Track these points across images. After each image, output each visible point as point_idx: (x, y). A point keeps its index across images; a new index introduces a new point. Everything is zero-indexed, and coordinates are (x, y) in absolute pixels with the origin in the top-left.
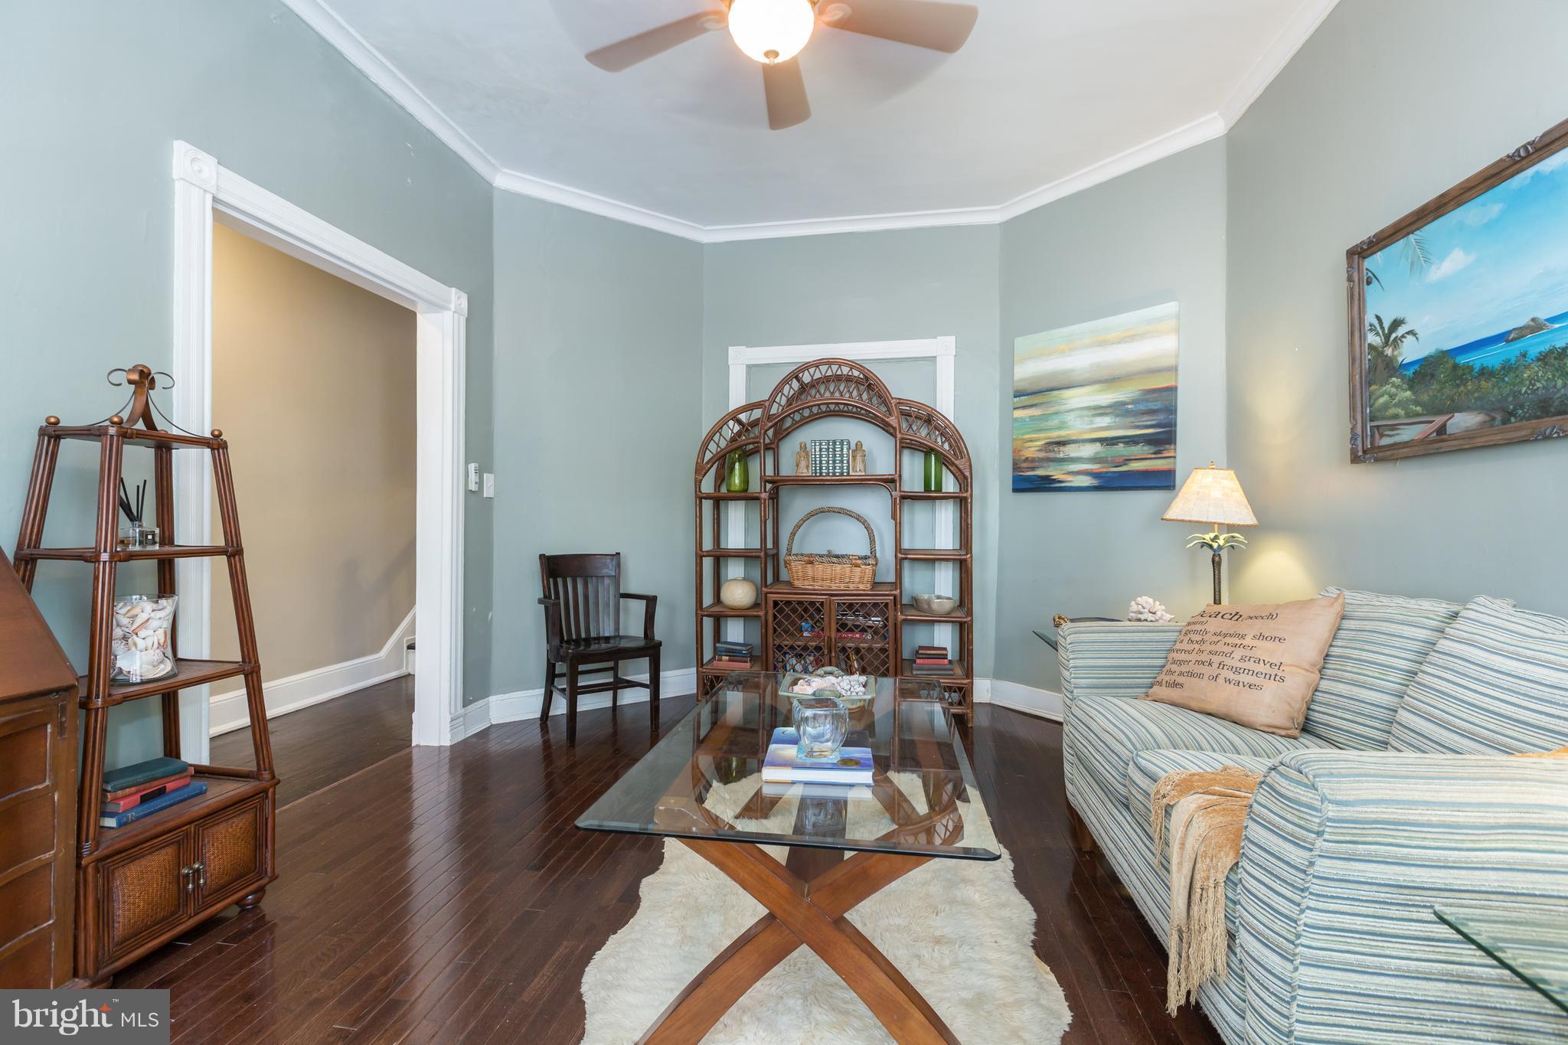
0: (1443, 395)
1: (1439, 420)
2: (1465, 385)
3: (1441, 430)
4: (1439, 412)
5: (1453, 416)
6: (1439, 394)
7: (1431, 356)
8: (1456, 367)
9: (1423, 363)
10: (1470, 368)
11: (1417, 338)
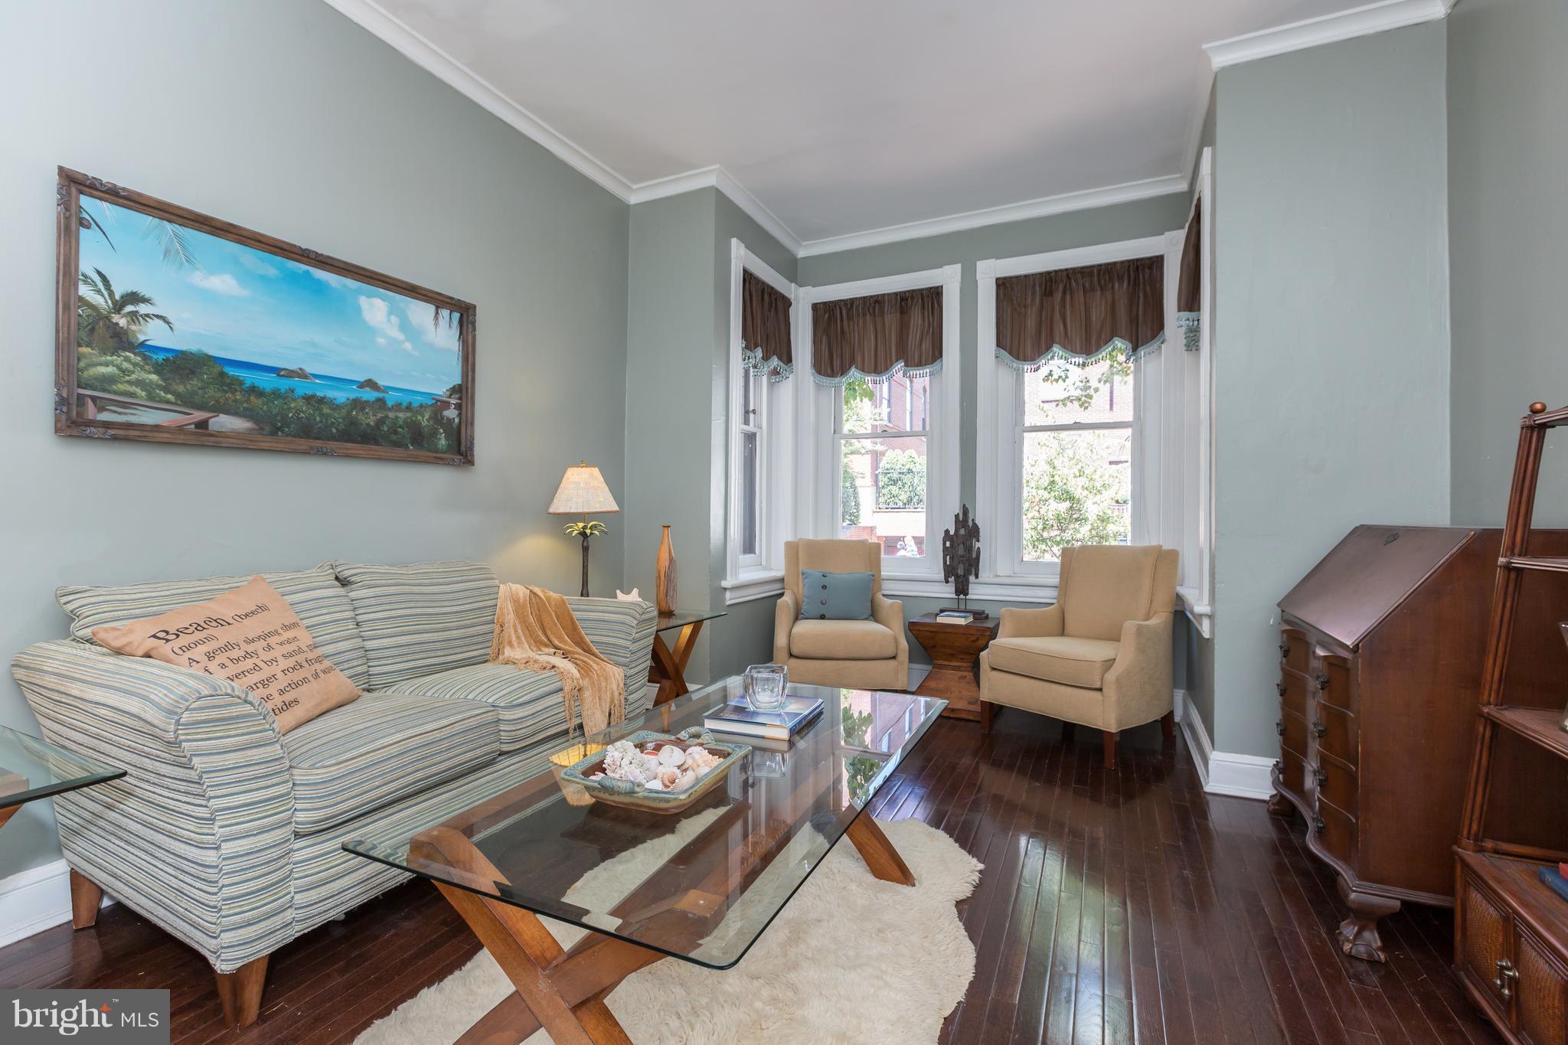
0: (206, 393)
1: (199, 415)
2: (233, 394)
3: (202, 425)
4: (201, 407)
5: (218, 416)
6: (200, 392)
7: (191, 353)
8: (222, 374)
9: (180, 355)
10: (241, 383)
11: (171, 327)
